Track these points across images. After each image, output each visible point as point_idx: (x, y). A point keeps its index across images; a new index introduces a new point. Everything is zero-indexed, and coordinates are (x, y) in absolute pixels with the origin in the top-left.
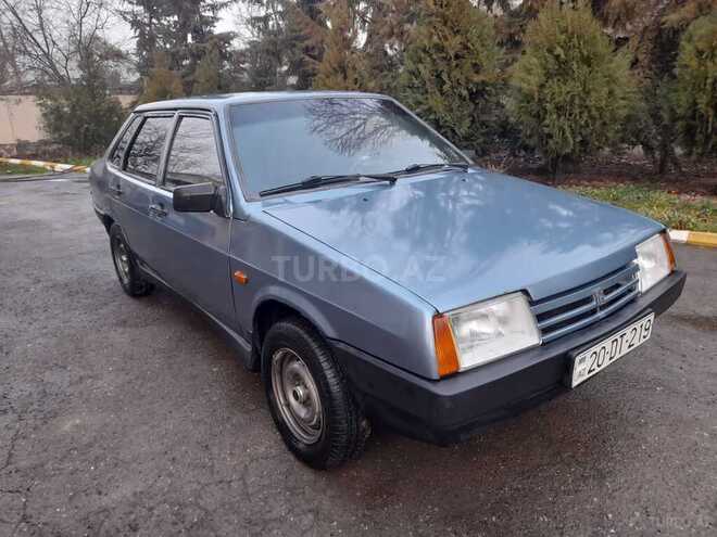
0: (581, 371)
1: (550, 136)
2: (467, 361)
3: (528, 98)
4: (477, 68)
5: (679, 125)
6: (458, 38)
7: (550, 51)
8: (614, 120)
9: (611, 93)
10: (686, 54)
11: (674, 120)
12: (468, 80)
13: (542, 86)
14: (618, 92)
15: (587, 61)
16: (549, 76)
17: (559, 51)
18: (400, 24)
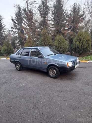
0: (76, 67)
1: (60, 51)
2: (69, 66)
3: (57, 46)
4: (50, 42)
5: (74, 49)
6: (47, 39)
7: (59, 41)
8: (67, 49)
9: (66, 46)
10: (74, 41)
11: (73, 49)
12: (49, 44)
13: (58, 45)
14: (67, 45)
15: (63, 42)
16: (59, 44)
17: (60, 41)
18: (37, 36)
